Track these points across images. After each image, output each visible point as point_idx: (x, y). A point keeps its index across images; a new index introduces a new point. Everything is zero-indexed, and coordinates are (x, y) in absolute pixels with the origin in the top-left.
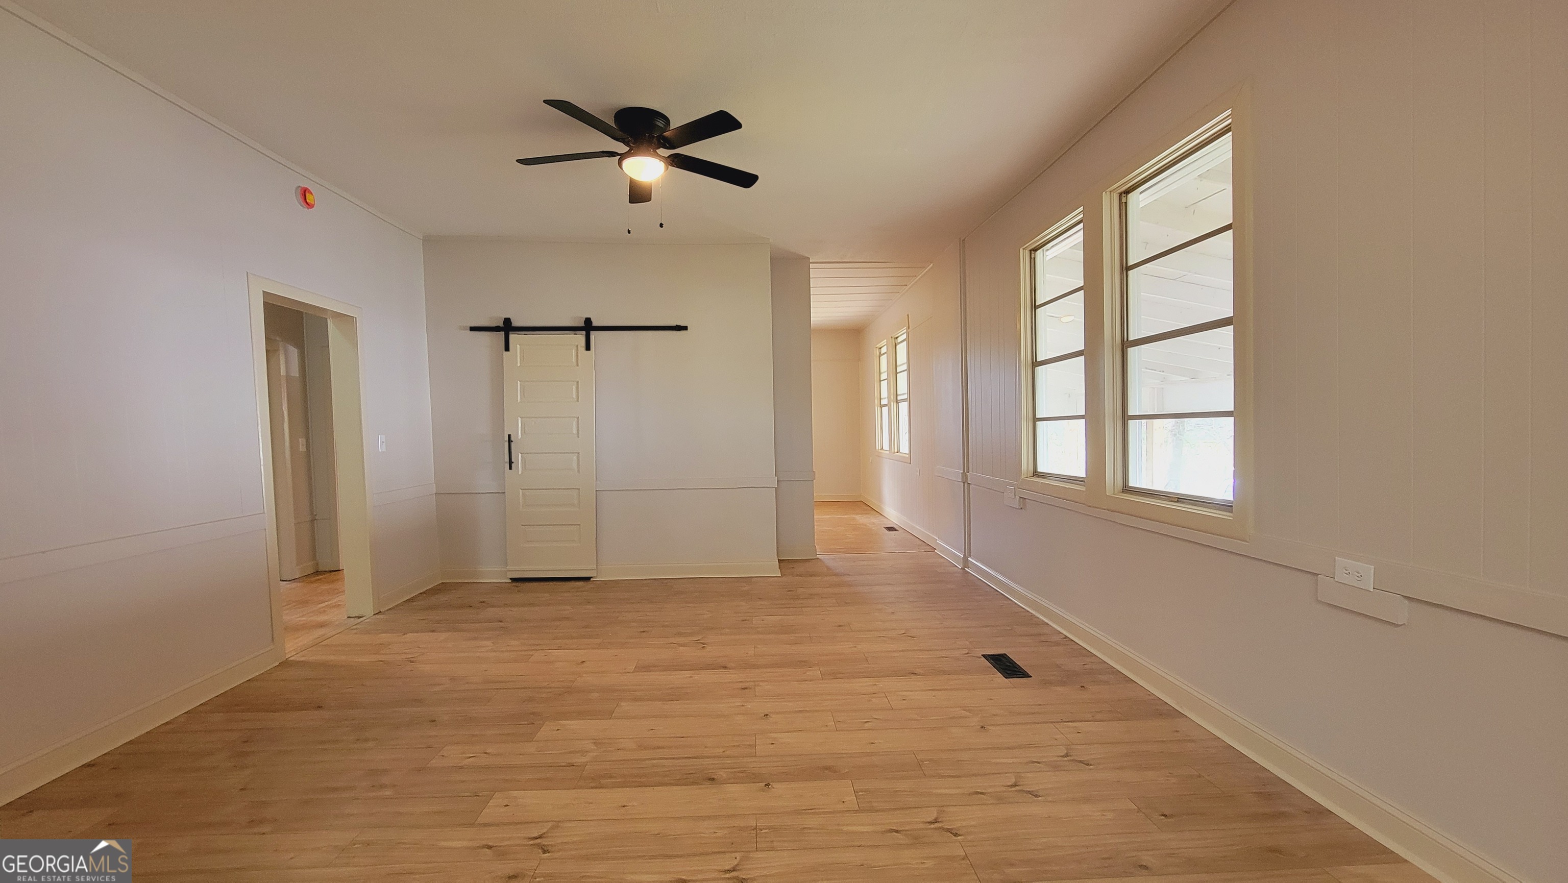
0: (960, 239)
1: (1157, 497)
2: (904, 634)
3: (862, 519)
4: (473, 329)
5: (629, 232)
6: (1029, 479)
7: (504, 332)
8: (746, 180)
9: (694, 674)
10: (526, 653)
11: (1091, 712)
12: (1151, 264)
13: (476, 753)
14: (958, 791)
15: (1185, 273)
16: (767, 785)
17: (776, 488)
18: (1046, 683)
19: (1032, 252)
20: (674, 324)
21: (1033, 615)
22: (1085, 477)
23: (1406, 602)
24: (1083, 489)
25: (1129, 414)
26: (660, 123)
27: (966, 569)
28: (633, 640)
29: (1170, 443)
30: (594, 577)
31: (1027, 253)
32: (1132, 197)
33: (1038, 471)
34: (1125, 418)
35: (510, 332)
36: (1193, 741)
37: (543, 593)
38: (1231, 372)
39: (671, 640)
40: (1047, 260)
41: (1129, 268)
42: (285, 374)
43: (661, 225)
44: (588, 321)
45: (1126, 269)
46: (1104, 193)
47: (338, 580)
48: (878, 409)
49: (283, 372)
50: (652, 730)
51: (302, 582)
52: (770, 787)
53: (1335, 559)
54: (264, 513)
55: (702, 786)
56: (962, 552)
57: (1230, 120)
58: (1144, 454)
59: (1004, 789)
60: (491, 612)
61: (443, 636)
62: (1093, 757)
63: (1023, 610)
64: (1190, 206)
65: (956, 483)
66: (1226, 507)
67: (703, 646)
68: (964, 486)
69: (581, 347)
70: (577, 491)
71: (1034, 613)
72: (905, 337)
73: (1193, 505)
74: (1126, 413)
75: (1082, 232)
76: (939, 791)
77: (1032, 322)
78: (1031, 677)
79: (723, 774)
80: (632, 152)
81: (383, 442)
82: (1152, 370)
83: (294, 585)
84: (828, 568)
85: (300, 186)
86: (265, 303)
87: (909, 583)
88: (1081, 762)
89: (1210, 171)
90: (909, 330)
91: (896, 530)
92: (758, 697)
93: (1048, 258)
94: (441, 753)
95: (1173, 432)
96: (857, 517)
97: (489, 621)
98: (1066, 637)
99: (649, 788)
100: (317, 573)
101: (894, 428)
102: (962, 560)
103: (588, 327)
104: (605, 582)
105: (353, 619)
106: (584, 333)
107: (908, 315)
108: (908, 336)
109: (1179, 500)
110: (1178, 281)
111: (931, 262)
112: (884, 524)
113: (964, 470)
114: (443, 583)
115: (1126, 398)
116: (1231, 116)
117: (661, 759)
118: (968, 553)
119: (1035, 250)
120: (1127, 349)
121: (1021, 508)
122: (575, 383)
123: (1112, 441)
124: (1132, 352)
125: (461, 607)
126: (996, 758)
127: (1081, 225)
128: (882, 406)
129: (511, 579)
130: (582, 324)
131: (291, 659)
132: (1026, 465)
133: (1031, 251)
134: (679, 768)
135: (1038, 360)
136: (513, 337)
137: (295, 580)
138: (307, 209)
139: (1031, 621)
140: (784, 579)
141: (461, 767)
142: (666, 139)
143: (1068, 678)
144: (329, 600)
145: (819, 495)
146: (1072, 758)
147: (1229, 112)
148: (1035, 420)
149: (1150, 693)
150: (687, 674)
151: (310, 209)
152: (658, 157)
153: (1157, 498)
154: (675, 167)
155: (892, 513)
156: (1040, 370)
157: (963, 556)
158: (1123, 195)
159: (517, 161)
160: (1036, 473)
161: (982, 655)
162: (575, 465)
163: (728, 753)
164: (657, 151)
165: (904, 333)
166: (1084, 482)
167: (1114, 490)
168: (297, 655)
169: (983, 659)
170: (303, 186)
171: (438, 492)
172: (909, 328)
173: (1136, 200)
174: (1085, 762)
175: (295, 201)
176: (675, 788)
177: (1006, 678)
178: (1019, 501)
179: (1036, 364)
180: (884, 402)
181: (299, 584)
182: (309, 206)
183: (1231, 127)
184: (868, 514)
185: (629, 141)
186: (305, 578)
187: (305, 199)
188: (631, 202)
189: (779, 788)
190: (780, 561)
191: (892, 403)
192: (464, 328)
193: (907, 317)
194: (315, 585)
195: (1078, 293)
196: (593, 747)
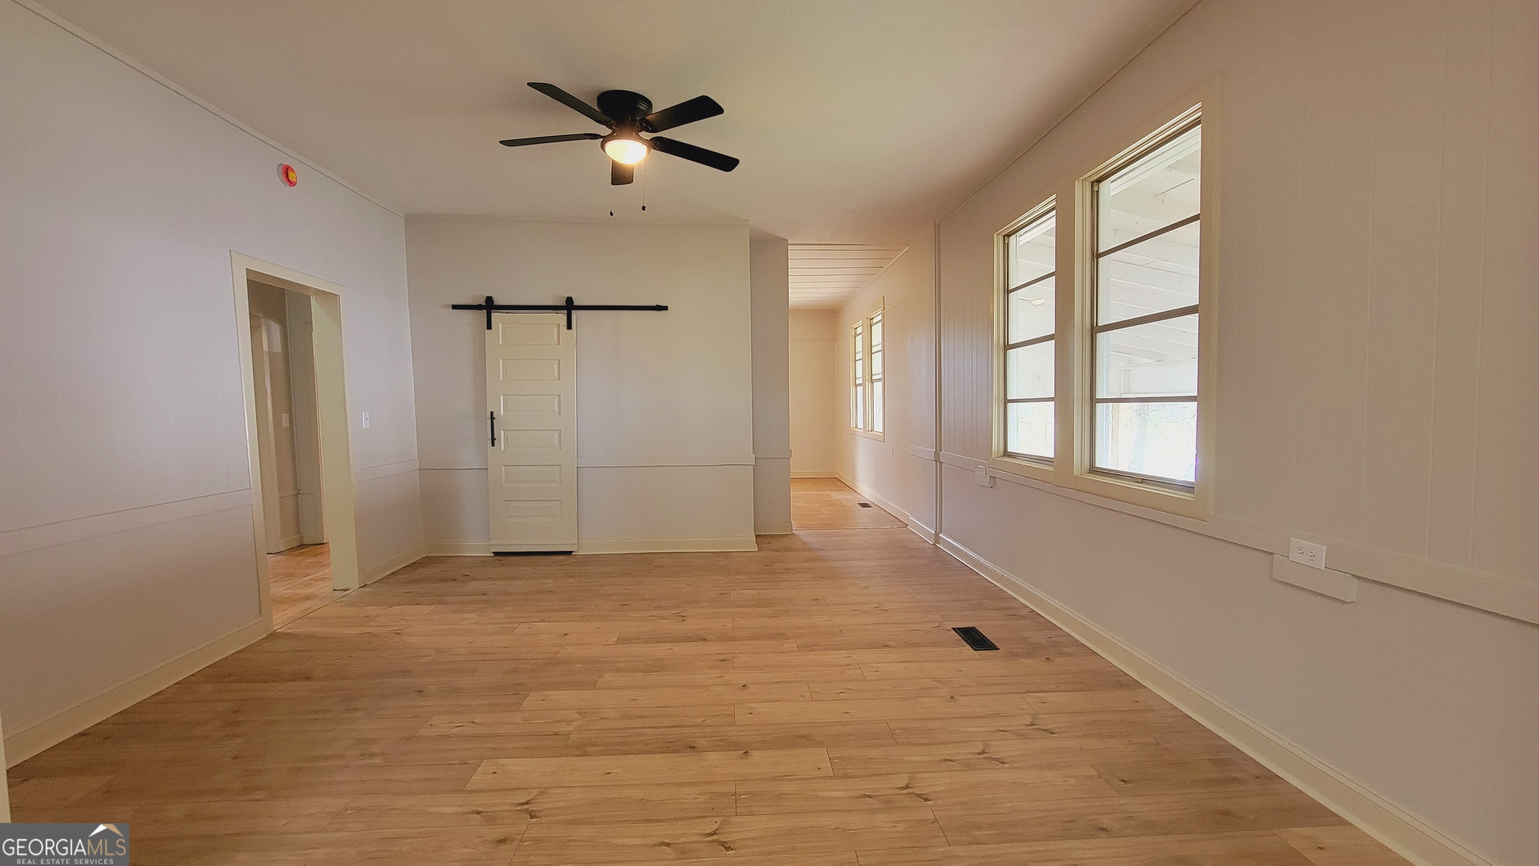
0: (935, 223)
1: (1120, 478)
2: (877, 607)
3: (837, 496)
4: (455, 307)
5: (612, 214)
6: (999, 459)
7: (486, 311)
8: (727, 163)
9: (674, 646)
10: (510, 625)
11: (1056, 683)
12: (1122, 251)
13: (463, 723)
14: (928, 758)
15: (1153, 260)
16: (746, 753)
17: (753, 466)
18: (1015, 655)
19: (1006, 237)
20: (654, 304)
21: (1001, 590)
22: (1053, 457)
23: (1356, 580)
24: (1052, 469)
25: (1097, 398)
26: (643, 107)
27: (937, 545)
28: (614, 613)
29: (1135, 423)
30: (576, 552)
31: (1001, 238)
32: (1104, 185)
33: (1009, 451)
34: (1093, 401)
35: (492, 311)
36: (1153, 710)
37: (524, 567)
38: (1196, 355)
39: (655, 613)
40: (1020, 245)
41: (1099, 255)
42: (267, 350)
43: (644, 208)
44: (569, 300)
45: (1097, 256)
46: (1077, 181)
47: (321, 554)
48: (853, 388)
49: (265, 348)
50: (634, 700)
51: (287, 555)
52: (748, 754)
53: (1290, 540)
54: (250, 488)
55: (683, 754)
56: (934, 529)
57: (1200, 113)
58: (1110, 433)
59: (971, 756)
60: (474, 586)
61: (426, 609)
62: (1056, 726)
63: (991, 585)
64: (1158, 195)
65: (929, 461)
66: (1188, 488)
67: (683, 618)
68: (936, 463)
69: (564, 326)
70: (559, 467)
71: (1002, 587)
72: (881, 319)
73: (1156, 485)
74: (1094, 396)
75: (1054, 219)
76: (910, 758)
77: (1004, 307)
78: (999, 649)
79: (703, 742)
80: (615, 134)
81: (367, 419)
82: (1119, 352)
83: (279, 558)
84: (804, 543)
85: (281, 164)
86: (248, 280)
87: (882, 559)
88: (1045, 730)
89: (1179, 162)
90: (884, 311)
91: (869, 506)
92: (736, 668)
93: (1021, 243)
94: (429, 723)
95: (1138, 412)
96: (832, 493)
97: (474, 594)
98: (1033, 611)
99: (631, 756)
100: (302, 546)
101: (869, 408)
102: (933, 536)
103: (569, 306)
104: (587, 556)
105: (339, 592)
106: (566, 312)
107: (883, 297)
108: (883, 317)
109: (1143, 481)
110: (1146, 267)
111: (907, 245)
112: (858, 501)
113: (936, 450)
114: (426, 557)
115: (1094, 382)
116: (1200, 110)
117: (643, 727)
118: (939, 530)
119: (1009, 235)
120: (1096, 334)
121: (992, 487)
122: (557, 362)
123: (1080, 423)
124: (1101, 337)
125: (445, 580)
126: (965, 727)
127: (1054, 212)
128: (856, 386)
129: (494, 553)
130: (564, 304)
131: (278, 631)
132: (996, 445)
133: (1004, 236)
134: (661, 737)
135: (1010, 344)
136: (495, 316)
137: (280, 553)
138: (289, 187)
139: (1000, 595)
140: (761, 554)
141: (450, 737)
142: (648, 123)
143: (1033, 650)
144: (315, 573)
145: (795, 472)
146: (1037, 727)
147: (1199, 105)
148: (1006, 401)
149: (1112, 665)
150: (668, 646)
151: (292, 187)
152: (639, 140)
153: (1122, 479)
154: (657, 150)
155: (866, 490)
156: (1011, 353)
157: (934, 532)
158: (1095, 184)
159: (501, 142)
160: (1006, 453)
161: (953, 628)
162: (556, 443)
163: (708, 722)
164: (639, 133)
165: (879, 315)
166: (1053, 462)
167: (1081, 470)
168: (285, 627)
169: (953, 631)
170: (285, 164)
171: (421, 468)
172: (884, 310)
173: (1109, 189)
174: (1050, 731)
175: (277, 179)
176: (657, 756)
177: (975, 650)
178: (990, 478)
179: (1007, 347)
180: (859, 381)
181: (285, 558)
182: (292, 183)
183: (1200, 120)
184: (842, 490)
185: (612, 124)
186: (291, 551)
187: (287, 177)
188: (613, 183)
189: (756, 755)
190: (757, 536)
191: (867, 383)
192: (446, 306)
193: (882, 298)
194: (299, 558)
195: (1050, 278)
196: (577, 716)
